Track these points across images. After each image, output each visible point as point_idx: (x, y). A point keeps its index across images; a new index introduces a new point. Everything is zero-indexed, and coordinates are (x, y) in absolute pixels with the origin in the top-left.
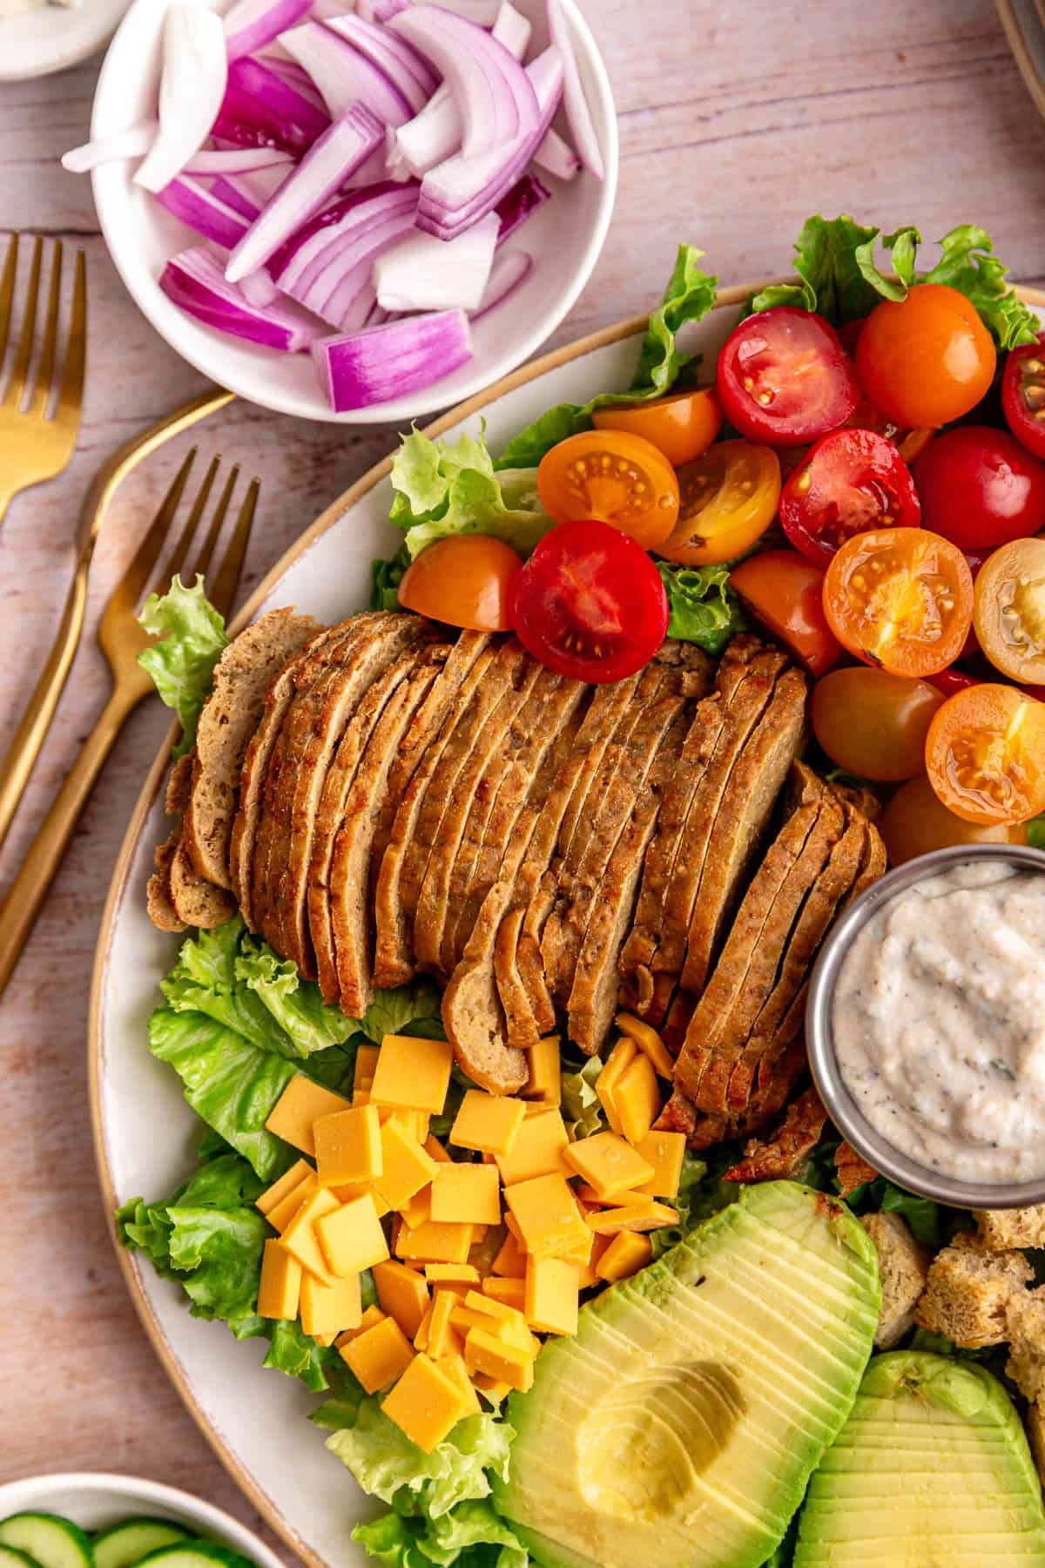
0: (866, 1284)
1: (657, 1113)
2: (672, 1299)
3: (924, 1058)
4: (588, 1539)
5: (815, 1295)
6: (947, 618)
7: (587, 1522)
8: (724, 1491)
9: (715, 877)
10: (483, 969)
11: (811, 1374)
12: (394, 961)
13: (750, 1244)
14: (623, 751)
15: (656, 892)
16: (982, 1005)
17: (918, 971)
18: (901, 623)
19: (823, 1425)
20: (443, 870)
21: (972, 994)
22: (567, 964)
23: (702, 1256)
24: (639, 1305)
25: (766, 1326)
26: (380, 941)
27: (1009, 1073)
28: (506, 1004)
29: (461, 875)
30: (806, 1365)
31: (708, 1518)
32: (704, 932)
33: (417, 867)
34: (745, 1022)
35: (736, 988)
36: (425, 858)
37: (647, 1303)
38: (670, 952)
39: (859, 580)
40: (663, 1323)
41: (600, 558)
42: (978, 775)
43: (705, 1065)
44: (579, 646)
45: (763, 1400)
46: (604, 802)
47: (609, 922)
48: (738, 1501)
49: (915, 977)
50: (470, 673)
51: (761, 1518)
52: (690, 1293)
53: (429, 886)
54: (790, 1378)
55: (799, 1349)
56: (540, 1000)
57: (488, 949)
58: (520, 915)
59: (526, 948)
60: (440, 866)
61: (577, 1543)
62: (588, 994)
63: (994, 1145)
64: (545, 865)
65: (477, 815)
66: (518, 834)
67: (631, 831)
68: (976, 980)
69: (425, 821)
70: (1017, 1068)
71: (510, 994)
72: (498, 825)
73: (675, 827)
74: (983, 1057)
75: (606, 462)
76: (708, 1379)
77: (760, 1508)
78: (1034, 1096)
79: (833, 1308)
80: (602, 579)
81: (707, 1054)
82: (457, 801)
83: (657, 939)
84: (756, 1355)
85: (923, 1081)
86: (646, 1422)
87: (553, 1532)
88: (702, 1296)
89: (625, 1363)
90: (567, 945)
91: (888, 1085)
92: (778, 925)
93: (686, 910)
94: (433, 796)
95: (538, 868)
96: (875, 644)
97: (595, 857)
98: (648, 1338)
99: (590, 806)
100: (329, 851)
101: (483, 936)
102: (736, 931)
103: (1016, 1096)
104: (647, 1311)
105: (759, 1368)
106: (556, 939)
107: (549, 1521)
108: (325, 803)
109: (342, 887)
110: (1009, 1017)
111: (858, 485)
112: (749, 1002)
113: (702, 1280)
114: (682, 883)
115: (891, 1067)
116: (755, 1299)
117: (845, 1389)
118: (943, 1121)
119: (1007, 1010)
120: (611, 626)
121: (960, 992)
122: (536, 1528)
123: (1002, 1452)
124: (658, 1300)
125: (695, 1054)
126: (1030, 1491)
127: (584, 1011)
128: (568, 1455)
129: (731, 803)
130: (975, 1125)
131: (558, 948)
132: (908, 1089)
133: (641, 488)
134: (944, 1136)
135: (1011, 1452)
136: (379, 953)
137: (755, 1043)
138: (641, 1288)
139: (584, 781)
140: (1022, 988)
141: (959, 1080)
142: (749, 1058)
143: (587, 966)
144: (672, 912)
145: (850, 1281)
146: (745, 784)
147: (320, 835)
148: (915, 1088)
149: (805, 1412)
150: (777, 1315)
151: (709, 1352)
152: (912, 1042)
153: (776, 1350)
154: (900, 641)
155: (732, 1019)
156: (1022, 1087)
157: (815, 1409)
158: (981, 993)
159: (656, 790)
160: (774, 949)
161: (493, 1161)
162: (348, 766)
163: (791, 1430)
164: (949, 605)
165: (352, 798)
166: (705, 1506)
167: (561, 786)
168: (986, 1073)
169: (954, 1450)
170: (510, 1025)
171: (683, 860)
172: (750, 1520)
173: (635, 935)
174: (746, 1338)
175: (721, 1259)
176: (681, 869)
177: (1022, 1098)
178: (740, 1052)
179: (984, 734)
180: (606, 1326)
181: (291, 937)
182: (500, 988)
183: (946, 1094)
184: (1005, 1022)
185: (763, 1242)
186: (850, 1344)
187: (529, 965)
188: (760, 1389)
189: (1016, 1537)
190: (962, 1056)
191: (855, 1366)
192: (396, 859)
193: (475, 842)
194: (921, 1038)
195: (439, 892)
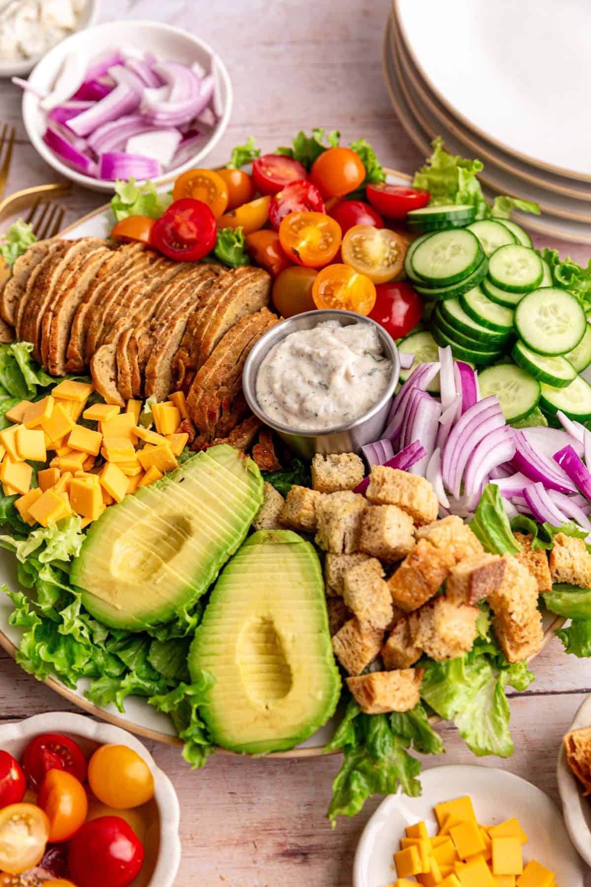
0: (256, 491)
1: (178, 426)
2: (168, 488)
3: (291, 381)
4: (110, 593)
5: (233, 490)
6: (328, 244)
7: (111, 585)
8: (176, 570)
9: (216, 323)
10: (112, 347)
11: (225, 522)
12: (76, 349)
13: (206, 465)
14: (188, 284)
15: (191, 331)
16: (318, 361)
17: (294, 352)
18: (310, 243)
19: (226, 542)
20: (103, 312)
21: (315, 357)
22: (148, 352)
23: (184, 470)
24: (153, 490)
25: (209, 501)
26: (71, 341)
27: (325, 387)
28: (119, 364)
29: (110, 315)
30: (222, 517)
31: (166, 580)
32: (208, 343)
33: (93, 312)
34: (220, 378)
35: (218, 363)
36: (97, 308)
37: (157, 490)
38: (194, 355)
39: (295, 227)
40: (162, 497)
41: (191, 211)
42: (334, 299)
43: (200, 397)
44: (178, 245)
45: (201, 530)
46: (176, 298)
47: (169, 336)
48: (182, 575)
49: (292, 355)
50: (132, 256)
51: (192, 584)
52: (178, 486)
53: (96, 317)
54: (215, 522)
55: (220, 509)
56: (134, 368)
57: (115, 340)
58: (132, 330)
59: (132, 344)
60: (102, 310)
61: (104, 595)
62: (155, 364)
63: (316, 415)
64: (147, 318)
65: (122, 295)
66: (138, 305)
67: (185, 308)
68: (317, 350)
69: (101, 295)
70: (329, 383)
71: (122, 360)
72: (130, 299)
73: (203, 307)
74: (316, 380)
75: (200, 180)
76: (179, 530)
77: (191, 579)
78: (335, 395)
79: (240, 497)
80: (191, 218)
81: (202, 392)
82: (115, 289)
83: (189, 352)
84: (200, 511)
85: (289, 391)
86: (149, 556)
87: (94, 591)
88: (182, 487)
89: (142, 514)
90: (150, 345)
91: (275, 396)
92: (241, 342)
93: (202, 334)
94: (106, 288)
95: (144, 318)
96: (297, 246)
97: (169, 314)
98: (154, 503)
99: (171, 298)
100: (57, 298)
101: (114, 334)
102: (221, 343)
103: (328, 395)
104: (156, 493)
105: (201, 516)
106: (145, 343)
107: (94, 585)
108: (60, 282)
109: (59, 310)
110: (329, 363)
111: (301, 203)
112: (223, 369)
113: (183, 480)
114: (203, 325)
115: (277, 386)
116: (205, 488)
117: (239, 529)
118: (295, 407)
119: (328, 360)
120: (192, 236)
121: (310, 357)
122: (87, 589)
123: (307, 562)
124: (162, 489)
125: (197, 392)
126: (318, 581)
127: (152, 376)
128: (108, 555)
129: (229, 299)
130: (308, 405)
131: (145, 345)
132: (283, 395)
133: (213, 190)
134: (296, 415)
135: (311, 562)
136: (70, 346)
137: (224, 389)
138: (156, 485)
139: (169, 291)
140: (335, 352)
141: (304, 389)
142: (220, 395)
143: (157, 352)
144: (197, 338)
145: (249, 488)
146: (236, 293)
147: (55, 293)
148: (286, 394)
149: (218, 536)
150: (214, 496)
151: (180, 509)
152: (287, 376)
153: (211, 511)
154: (308, 248)
155: (215, 376)
156: (331, 391)
157: (224, 535)
158: (318, 355)
159: (199, 297)
160: (237, 354)
161: (101, 432)
162: (73, 270)
163: (211, 543)
164: (331, 240)
165: (71, 281)
166: (166, 574)
167: (160, 291)
168: (316, 387)
169: (285, 562)
170: (119, 376)
171: (205, 316)
172: (185, 582)
173: (180, 350)
174: (198, 504)
175: (193, 471)
176: (203, 319)
177: (330, 395)
178: (215, 393)
179: (338, 284)
180: (136, 500)
181: (34, 330)
182: (118, 357)
183: (298, 395)
184: (326, 365)
185: (212, 465)
186: (244, 509)
187: (131, 352)
188: (200, 525)
189: (310, 602)
190: (307, 380)
191: (245, 520)
192: (85, 308)
193: (119, 304)
194: (291, 375)
195: (100, 321)
